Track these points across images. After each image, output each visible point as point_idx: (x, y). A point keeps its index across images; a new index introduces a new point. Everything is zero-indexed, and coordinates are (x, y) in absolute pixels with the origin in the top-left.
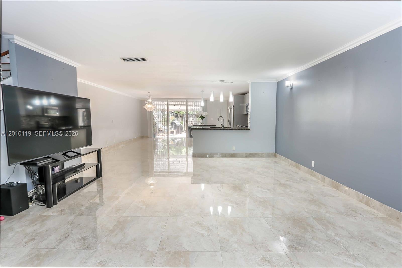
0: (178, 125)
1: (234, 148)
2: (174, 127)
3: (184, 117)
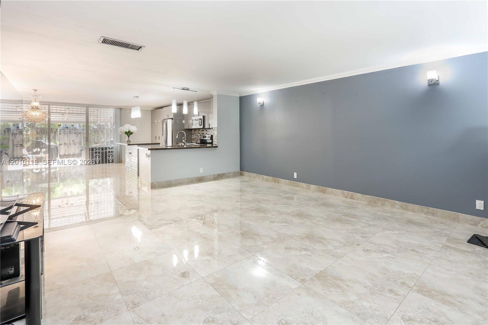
2: (44, 150)
3: (57, 133)
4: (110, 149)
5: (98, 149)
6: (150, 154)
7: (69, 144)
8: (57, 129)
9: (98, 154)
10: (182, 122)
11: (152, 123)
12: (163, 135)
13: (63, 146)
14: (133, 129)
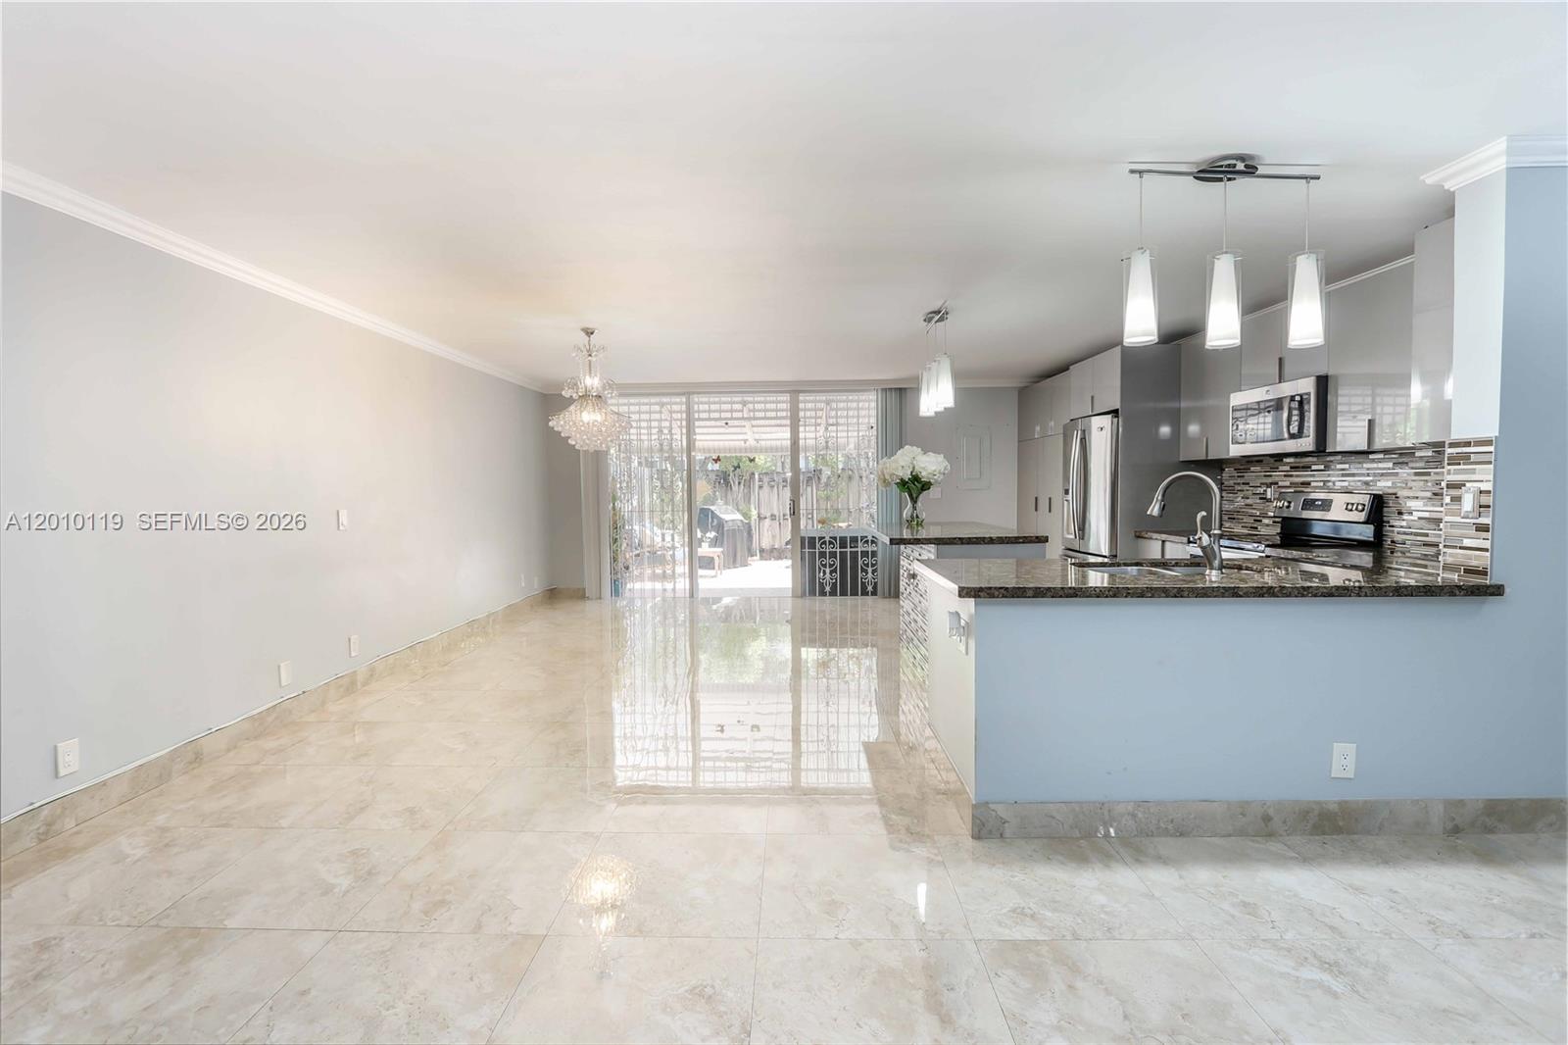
0: (730, 524)
1: (1344, 759)
2: (712, 535)
3: (754, 484)
4: (867, 542)
5: (830, 543)
6: (971, 616)
7: (782, 518)
8: (753, 474)
9: (827, 561)
10: (1157, 430)
11: (1024, 439)
12: (1067, 492)
13: (767, 522)
14: (930, 464)
